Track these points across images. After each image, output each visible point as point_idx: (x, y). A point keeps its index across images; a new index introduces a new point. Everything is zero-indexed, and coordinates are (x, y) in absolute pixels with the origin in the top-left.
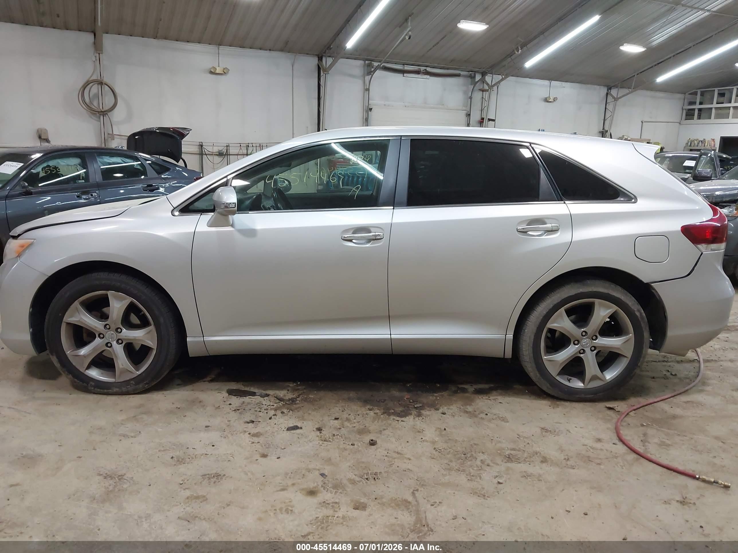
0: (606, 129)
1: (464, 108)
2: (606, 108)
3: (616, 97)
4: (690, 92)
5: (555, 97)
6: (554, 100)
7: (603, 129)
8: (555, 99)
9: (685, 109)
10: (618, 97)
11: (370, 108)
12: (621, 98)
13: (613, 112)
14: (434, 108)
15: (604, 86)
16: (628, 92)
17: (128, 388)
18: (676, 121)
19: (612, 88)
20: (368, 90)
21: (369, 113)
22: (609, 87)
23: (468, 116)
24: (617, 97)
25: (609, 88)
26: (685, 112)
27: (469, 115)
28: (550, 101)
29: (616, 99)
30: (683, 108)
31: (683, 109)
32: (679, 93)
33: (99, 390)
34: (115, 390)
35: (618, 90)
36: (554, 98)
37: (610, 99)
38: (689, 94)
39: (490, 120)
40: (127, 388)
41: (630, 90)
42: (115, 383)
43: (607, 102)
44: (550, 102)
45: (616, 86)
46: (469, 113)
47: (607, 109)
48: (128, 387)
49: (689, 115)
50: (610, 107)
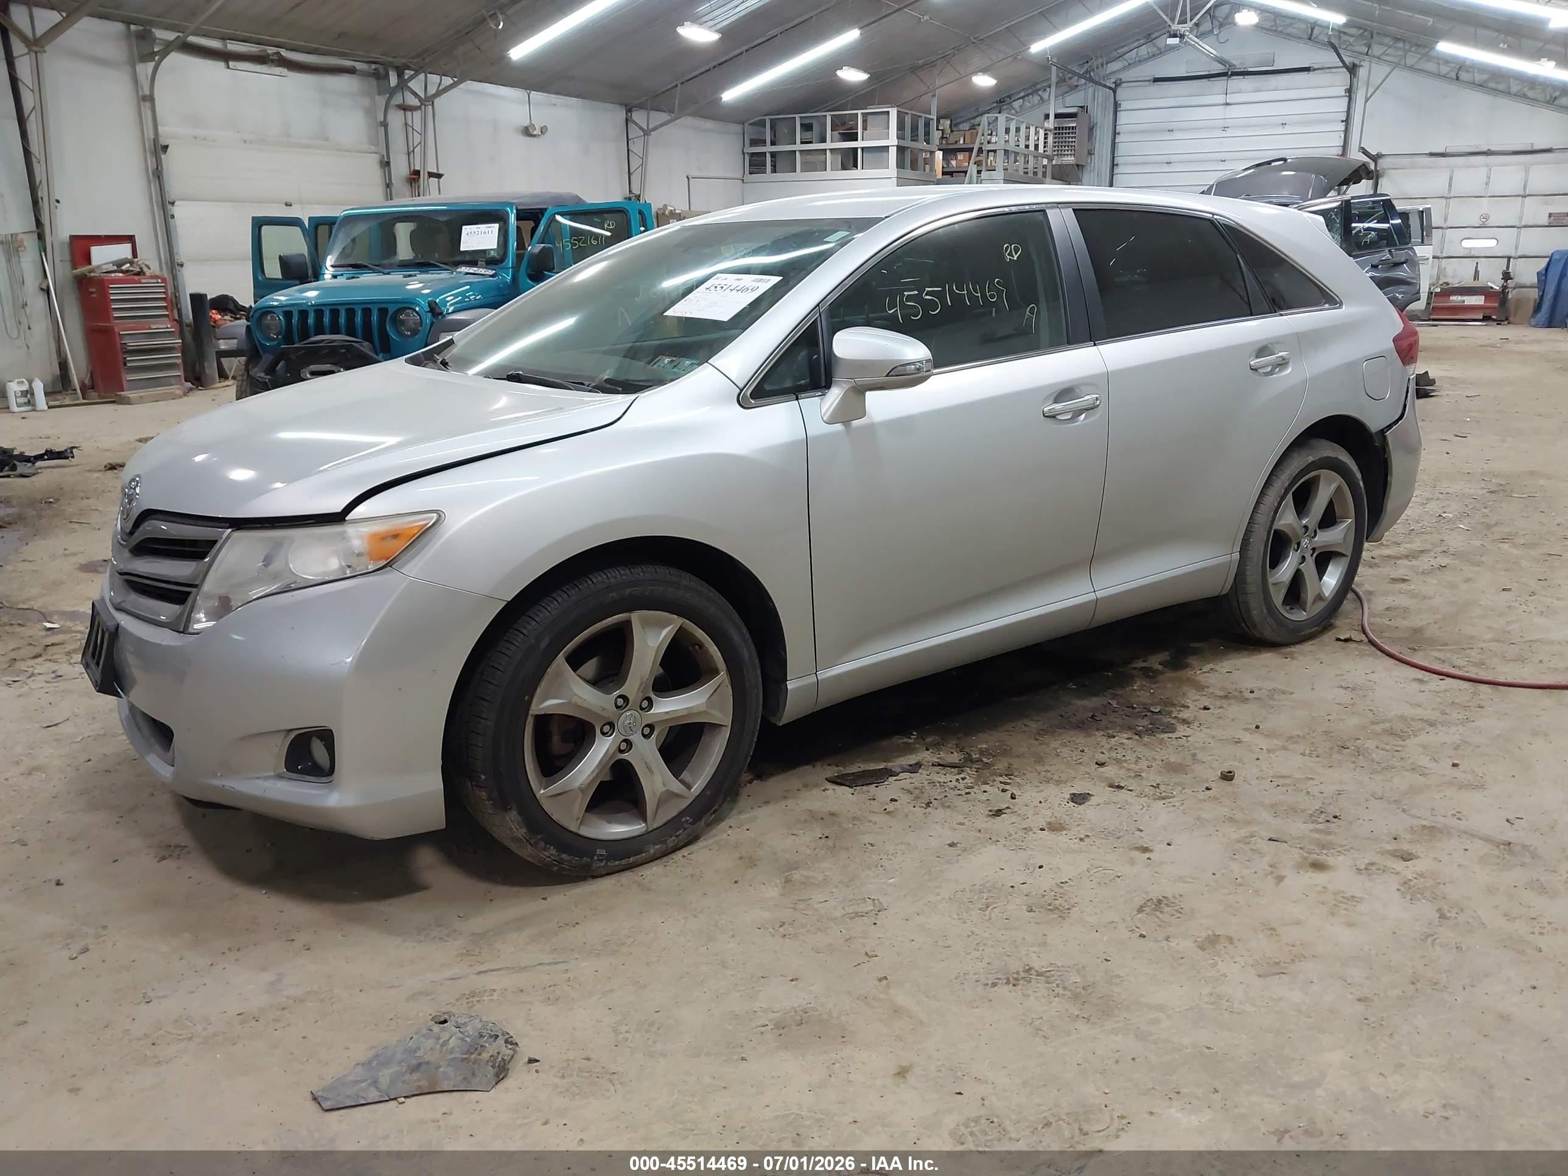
0: (636, 191)
1: (373, 148)
2: (628, 150)
3: (646, 128)
4: (752, 121)
5: (542, 126)
6: (542, 132)
7: (630, 191)
8: (544, 130)
9: (748, 153)
10: (650, 127)
11: (163, 144)
12: (654, 129)
13: (644, 158)
14: (307, 147)
15: (620, 104)
16: (670, 118)
17: (680, 835)
18: (735, 176)
19: (634, 109)
20: (150, 99)
21: (163, 156)
22: (628, 107)
23: (386, 166)
24: (648, 127)
25: (629, 111)
26: (747, 158)
27: (388, 164)
28: (535, 133)
29: (647, 133)
30: (745, 151)
31: (744, 154)
32: (735, 122)
33: (617, 863)
34: (652, 851)
35: (648, 114)
36: (541, 128)
37: (634, 131)
38: (750, 124)
39: (431, 175)
40: (676, 836)
41: (673, 115)
42: (647, 833)
43: (630, 137)
44: (534, 136)
45: (641, 107)
46: (386, 160)
47: (630, 152)
48: (678, 833)
49: (756, 164)
50: (637, 148)
